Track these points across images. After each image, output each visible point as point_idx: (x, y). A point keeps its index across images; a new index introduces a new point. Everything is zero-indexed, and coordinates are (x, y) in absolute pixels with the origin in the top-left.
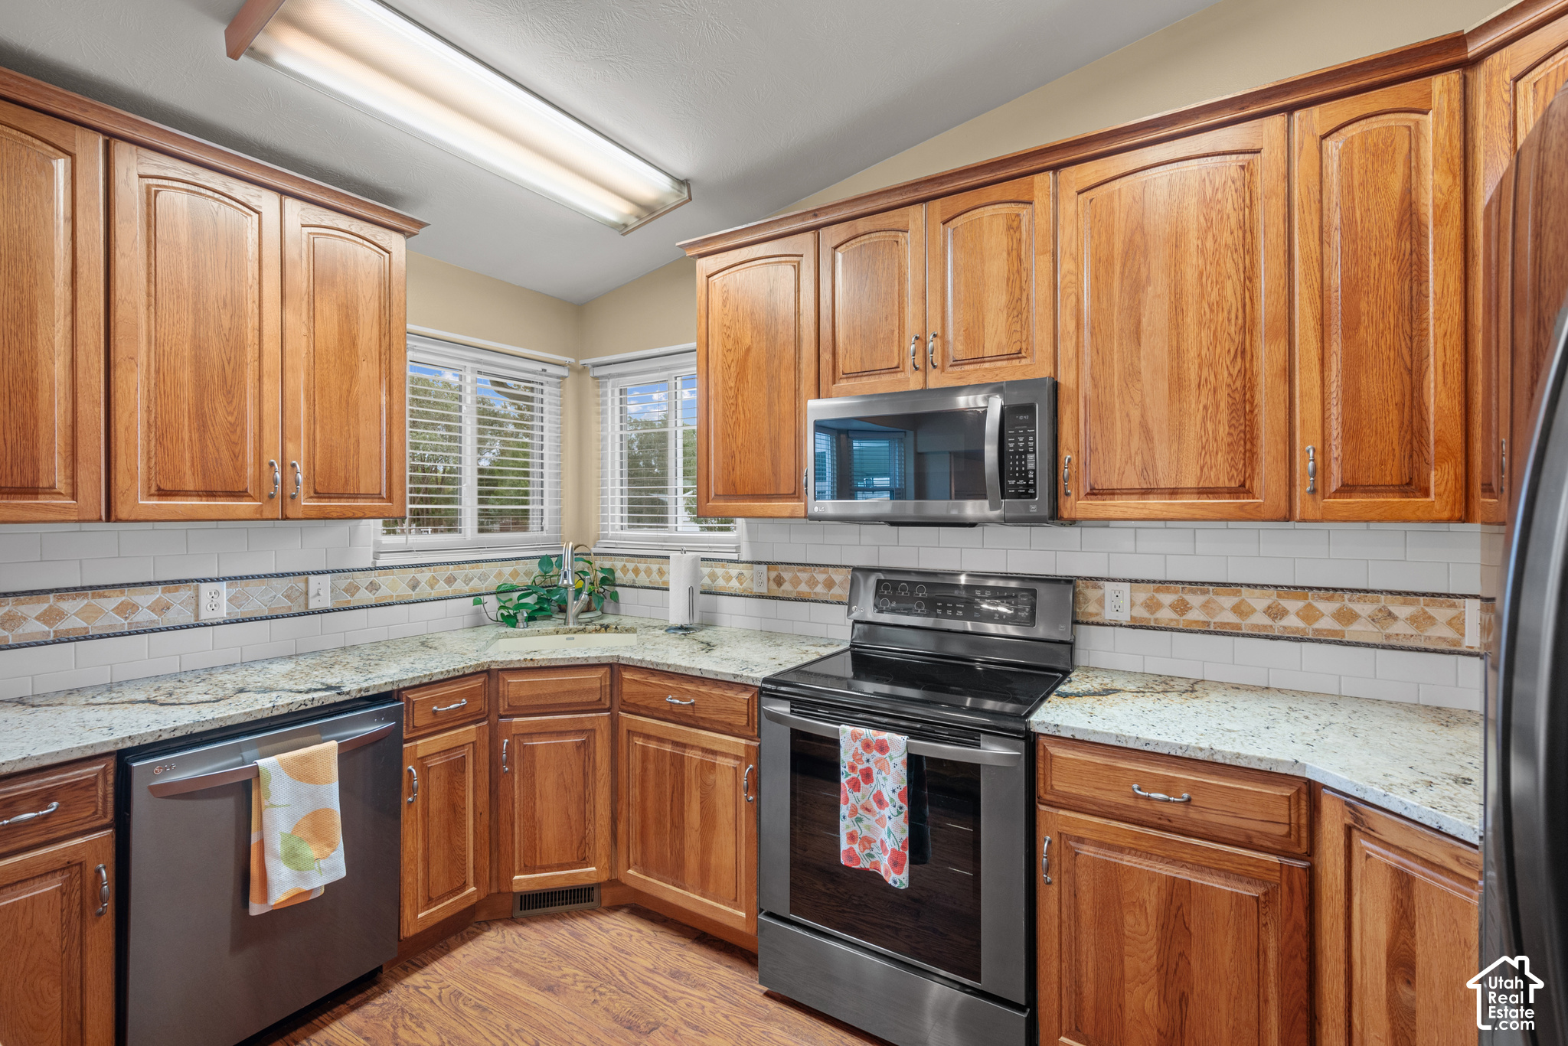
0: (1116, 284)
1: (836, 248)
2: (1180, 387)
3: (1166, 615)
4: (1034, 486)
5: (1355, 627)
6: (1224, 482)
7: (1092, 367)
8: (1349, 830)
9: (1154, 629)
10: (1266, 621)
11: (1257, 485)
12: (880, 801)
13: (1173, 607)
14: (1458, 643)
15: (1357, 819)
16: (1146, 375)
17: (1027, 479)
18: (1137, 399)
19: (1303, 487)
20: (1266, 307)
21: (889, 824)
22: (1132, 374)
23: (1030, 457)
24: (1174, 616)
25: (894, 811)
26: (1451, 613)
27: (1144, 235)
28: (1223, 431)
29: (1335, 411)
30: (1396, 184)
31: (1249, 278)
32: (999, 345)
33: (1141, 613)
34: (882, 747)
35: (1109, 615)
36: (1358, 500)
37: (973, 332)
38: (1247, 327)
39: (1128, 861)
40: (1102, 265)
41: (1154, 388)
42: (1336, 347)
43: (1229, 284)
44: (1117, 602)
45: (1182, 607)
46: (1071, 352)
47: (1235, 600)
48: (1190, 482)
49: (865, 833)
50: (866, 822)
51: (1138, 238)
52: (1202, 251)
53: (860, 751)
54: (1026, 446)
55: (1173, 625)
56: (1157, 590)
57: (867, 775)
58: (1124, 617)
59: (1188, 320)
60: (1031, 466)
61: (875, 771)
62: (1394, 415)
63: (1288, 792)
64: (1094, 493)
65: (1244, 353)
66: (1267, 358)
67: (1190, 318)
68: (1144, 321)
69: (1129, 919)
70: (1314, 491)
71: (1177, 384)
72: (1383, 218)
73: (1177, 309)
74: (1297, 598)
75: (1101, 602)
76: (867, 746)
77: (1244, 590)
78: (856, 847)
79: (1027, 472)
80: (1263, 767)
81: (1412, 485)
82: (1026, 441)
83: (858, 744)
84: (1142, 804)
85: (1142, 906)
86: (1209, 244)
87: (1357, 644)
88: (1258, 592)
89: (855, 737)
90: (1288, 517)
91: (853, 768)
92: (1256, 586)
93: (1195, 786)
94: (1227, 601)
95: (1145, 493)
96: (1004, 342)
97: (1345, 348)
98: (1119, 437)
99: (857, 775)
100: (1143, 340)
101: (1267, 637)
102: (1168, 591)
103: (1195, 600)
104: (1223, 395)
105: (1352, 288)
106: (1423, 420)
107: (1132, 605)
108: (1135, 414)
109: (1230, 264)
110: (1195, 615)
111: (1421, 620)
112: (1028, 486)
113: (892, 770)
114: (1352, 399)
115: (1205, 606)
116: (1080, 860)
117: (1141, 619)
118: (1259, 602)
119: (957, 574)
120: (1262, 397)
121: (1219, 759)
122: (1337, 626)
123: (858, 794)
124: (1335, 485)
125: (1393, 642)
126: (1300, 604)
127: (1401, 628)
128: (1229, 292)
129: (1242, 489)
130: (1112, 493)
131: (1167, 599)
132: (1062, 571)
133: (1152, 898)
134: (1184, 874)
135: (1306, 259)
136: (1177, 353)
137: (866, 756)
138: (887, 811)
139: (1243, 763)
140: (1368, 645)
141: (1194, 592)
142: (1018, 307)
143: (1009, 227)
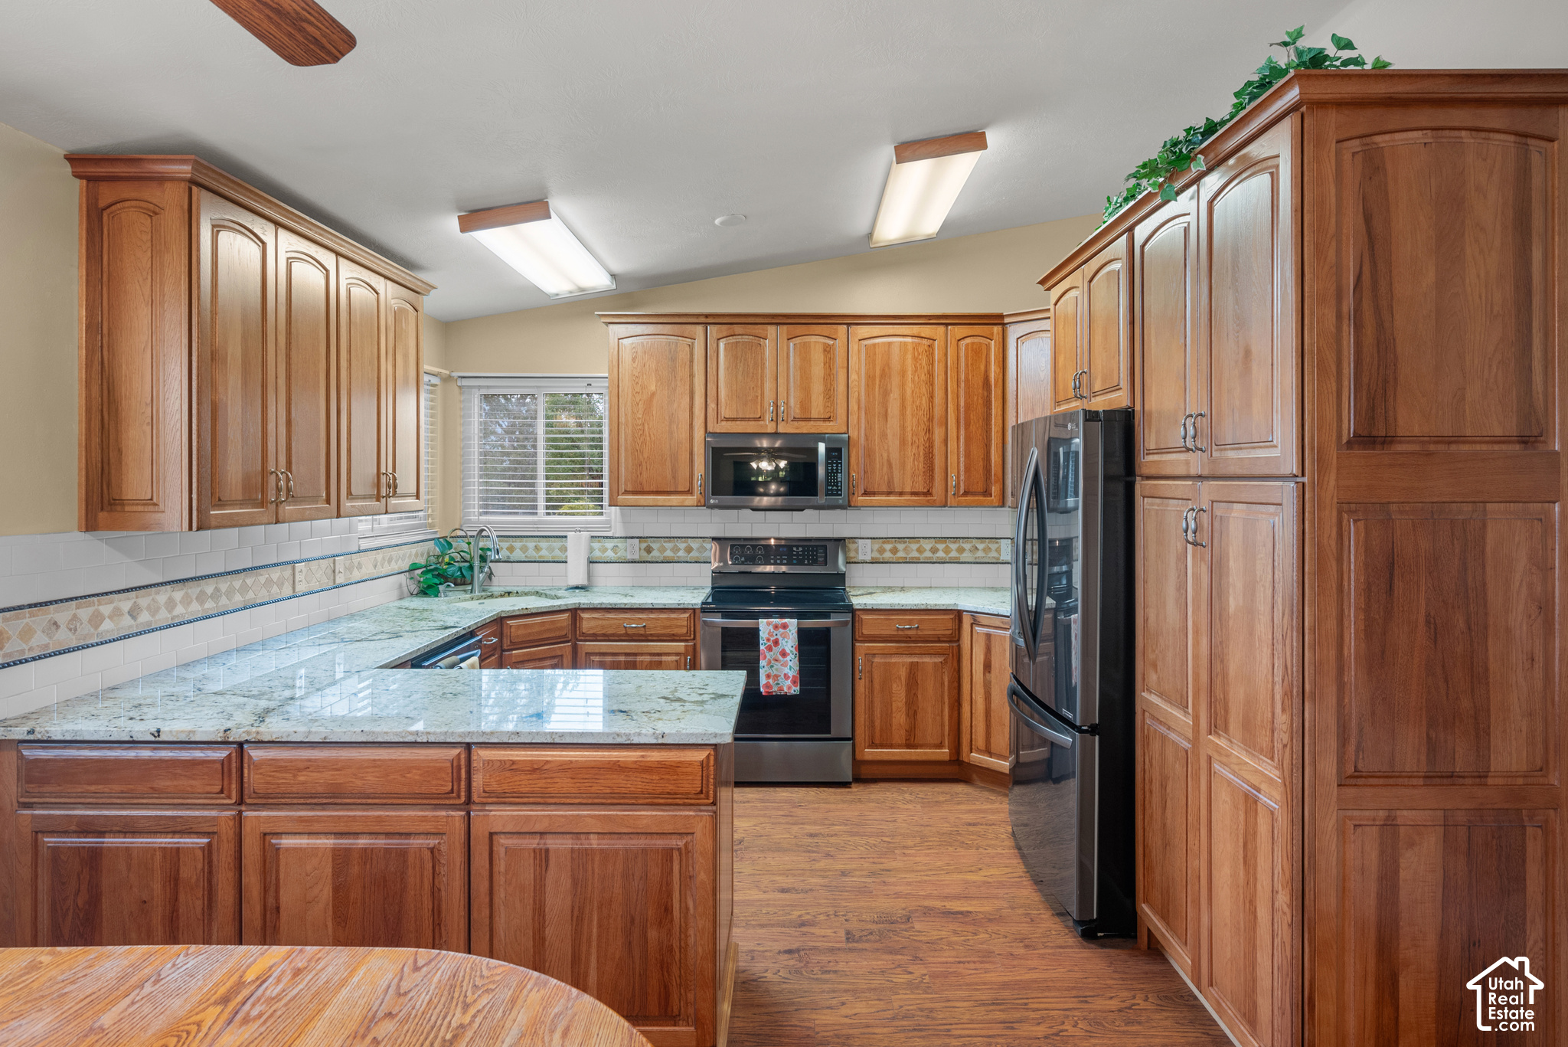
0: (877, 389)
1: (719, 339)
2: (904, 444)
3: (888, 555)
4: (841, 490)
5: (964, 555)
6: (922, 489)
7: (865, 430)
8: (972, 624)
9: (882, 563)
10: (930, 555)
11: (934, 491)
12: (784, 654)
13: (891, 551)
14: (998, 559)
15: (975, 620)
16: (890, 436)
17: (837, 486)
18: (886, 448)
19: (951, 492)
20: (938, 411)
21: (790, 663)
22: (884, 435)
23: (839, 475)
24: (891, 555)
25: (793, 657)
26: (996, 546)
27: (889, 368)
28: (921, 465)
29: (962, 460)
30: (982, 368)
31: (932, 397)
32: (819, 412)
33: (876, 555)
34: (785, 626)
35: (861, 557)
36: (969, 498)
37: (805, 405)
38: (931, 419)
39: (894, 660)
40: (870, 378)
41: (894, 443)
42: (962, 432)
43: (924, 398)
44: (865, 550)
45: (894, 551)
46: (856, 421)
47: (918, 545)
48: (908, 489)
49: (775, 672)
50: (775, 667)
51: (887, 370)
52: (913, 381)
53: (772, 630)
54: (837, 469)
55: (891, 560)
56: (884, 543)
57: (776, 643)
58: (868, 558)
59: (908, 413)
60: (839, 480)
61: (780, 639)
62: (981, 463)
63: (952, 616)
64: (866, 493)
65: (929, 431)
66: (938, 434)
67: (909, 412)
68: (889, 410)
69: (895, 685)
70: (954, 494)
71: (903, 442)
72: (978, 381)
73: (903, 407)
74: (942, 543)
75: (857, 551)
76: (776, 627)
77: (921, 540)
78: (771, 681)
79: (837, 482)
80: (944, 608)
81: (987, 493)
82: (837, 466)
83: (771, 627)
84: (900, 633)
85: (900, 678)
86: (916, 378)
87: (965, 563)
88: (927, 540)
89: (769, 624)
90: (945, 506)
91: (768, 640)
92: (926, 538)
93: (920, 621)
94: (914, 546)
95: (889, 493)
96: (822, 411)
97: (966, 433)
98: (878, 466)
99: (771, 643)
100: (889, 419)
101: (931, 563)
102: (888, 543)
103: (901, 546)
104: (921, 448)
105: (968, 408)
106: (990, 466)
107: (872, 551)
108: (885, 455)
109: (924, 389)
110: (901, 554)
111: (987, 550)
112: (837, 490)
113: (791, 636)
114: (968, 455)
115: (905, 549)
116: (874, 664)
117: (877, 558)
118: (927, 545)
119: (769, 539)
120: (936, 451)
121: (929, 607)
122: (958, 555)
123: (772, 653)
124: (962, 492)
125: (977, 560)
126: (944, 545)
127: (980, 554)
128: (924, 402)
129: (928, 493)
130: (874, 494)
131: (888, 547)
132: (836, 535)
133: (903, 673)
134: (915, 660)
135: (952, 392)
136: (903, 428)
137: (775, 632)
138: (788, 658)
139: (937, 608)
140: (968, 563)
141: (900, 543)
142: (829, 394)
143: (825, 350)
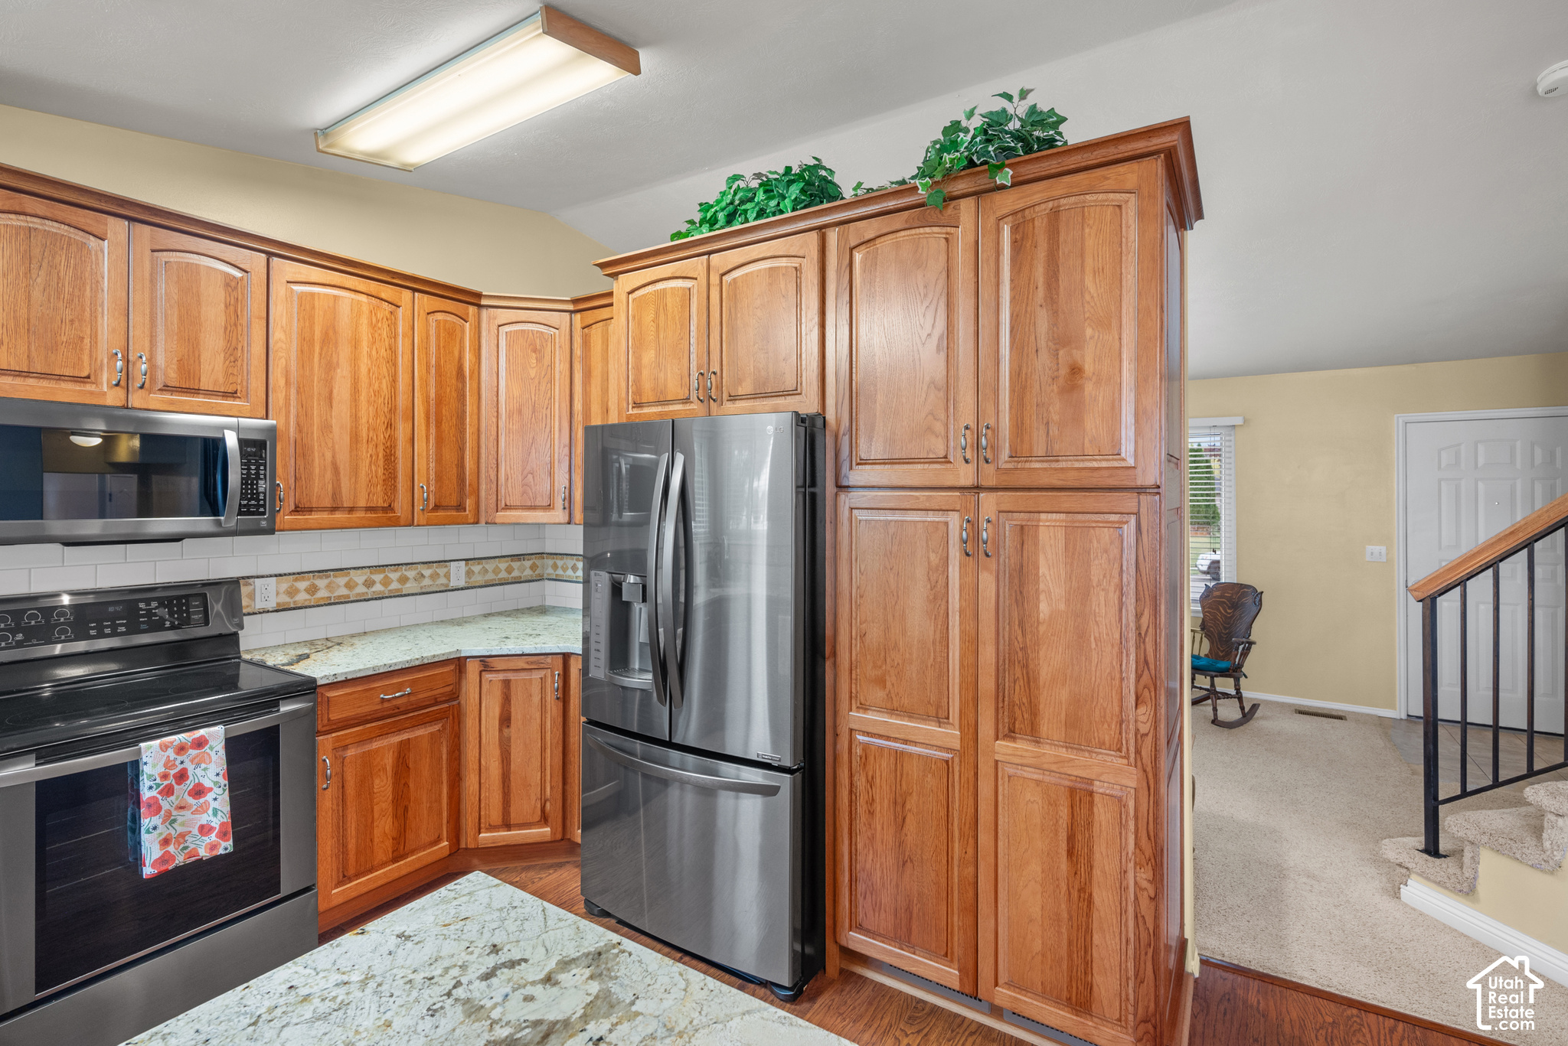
0: (316, 360)
2: (357, 442)
3: (302, 597)
4: (264, 506)
5: (408, 585)
6: (380, 503)
7: (298, 416)
8: (481, 672)
9: (294, 609)
10: (363, 589)
11: (397, 506)
12: (199, 791)
13: (307, 590)
14: (447, 585)
15: (486, 666)
16: (336, 429)
17: (258, 500)
18: (330, 445)
19: (418, 507)
20: (402, 401)
21: (214, 804)
22: (326, 428)
23: (261, 482)
24: (308, 597)
25: (220, 791)
26: (445, 570)
27: (335, 332)
28: (381, 471)
29: (432, 465)
30: (456, 353)
31: (394, 381)
32: (215, 382)
33: (284, 599)
34: (200, 743)
35: (259, 605)
36: (441, 513)
37: (188, 365)
38: (393, 410)
39: (375, 745)
40: (306, 343)
41: (341, 437)
42: (433, 430)
43: (384, 381)
44: (264, 594)
45: (312, 590)
46: (281, 402)
47: (346, 579)
48: (362, 503)
49: (180, 830)
50: (180, 819)
51: (331, 333)
52: (370, 356)
53: (173, 756)
54: (257, 474)
55: (307, 604)
56: (296, 580)
57: (182, 776)
58: (271, 605)
59: (362, 398)
60: (261, 490)
61: (190, 768)
62: (455, 471)
63: (452, 667)
64: (297, 510)
65: (390, 425)
66: (402, 431)
67: (363, 397)
68: (335, 391)
69: (377, 781)
70: (423, 510)
71: (355, 438)
72: (450, 369)
73: (355, 390)
74: (380, 573)
75: (252, 596)
76: (181, 749)
77: (352, 571)
78: (171, 849)
79: (258, 493)
81: (460, 507)
82: (258, 469)
83: (171, 753)
84: (386, 705)
85: (385, 769)
86: (374, 352)
87: (409, 595)
88: (359, 572)
89: (164, 748)
90: (411, 524)
91: (165, 776)
92: (359, 568)
93: (414, 682)
94: (342, 581)
95: (334, 509)
96: (221, 380)
97: (437, 432)
98: (317, 470)
99: (171, 780)
100: (334, 405)
101: (365, 600)
102: (303, 579)
103: (321, 583)
104: (381, 448)
105: (440, 401)
106: (464, 473)
107: (278, 594)
108: (329, 455)
109: (385, 369)
110: (322, 594)
111: (435, 576)
112: (258, 506)
113: (214, 757)
114: (439, 460)
115: (328, 586)
116: (347, 760)
117: (284, 604)
118: (359, 578)
120: (400, 453)
121: (426, 661)
122: (400, 587)
123: (172, 798)
124: (431, 506)
125: (424, 590)
126: (382, 576)
127: (427, 582)
128: (384, 386)
129: (389, 508)
130: (310, 510)
131: (302, 585)
132: (214, 575)
133: (389, 761)
134: (405, 736)
135: (421, 378)
136: (355, 418)
137: (180, 758)
138: (210, 796)
139: (436, 660)
140: (413, 595)
141: (321, 578)
142: (233, 353)
143: (227, 285)
